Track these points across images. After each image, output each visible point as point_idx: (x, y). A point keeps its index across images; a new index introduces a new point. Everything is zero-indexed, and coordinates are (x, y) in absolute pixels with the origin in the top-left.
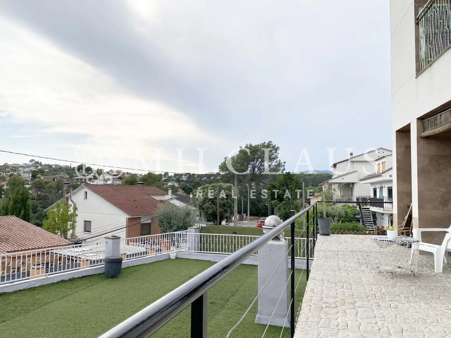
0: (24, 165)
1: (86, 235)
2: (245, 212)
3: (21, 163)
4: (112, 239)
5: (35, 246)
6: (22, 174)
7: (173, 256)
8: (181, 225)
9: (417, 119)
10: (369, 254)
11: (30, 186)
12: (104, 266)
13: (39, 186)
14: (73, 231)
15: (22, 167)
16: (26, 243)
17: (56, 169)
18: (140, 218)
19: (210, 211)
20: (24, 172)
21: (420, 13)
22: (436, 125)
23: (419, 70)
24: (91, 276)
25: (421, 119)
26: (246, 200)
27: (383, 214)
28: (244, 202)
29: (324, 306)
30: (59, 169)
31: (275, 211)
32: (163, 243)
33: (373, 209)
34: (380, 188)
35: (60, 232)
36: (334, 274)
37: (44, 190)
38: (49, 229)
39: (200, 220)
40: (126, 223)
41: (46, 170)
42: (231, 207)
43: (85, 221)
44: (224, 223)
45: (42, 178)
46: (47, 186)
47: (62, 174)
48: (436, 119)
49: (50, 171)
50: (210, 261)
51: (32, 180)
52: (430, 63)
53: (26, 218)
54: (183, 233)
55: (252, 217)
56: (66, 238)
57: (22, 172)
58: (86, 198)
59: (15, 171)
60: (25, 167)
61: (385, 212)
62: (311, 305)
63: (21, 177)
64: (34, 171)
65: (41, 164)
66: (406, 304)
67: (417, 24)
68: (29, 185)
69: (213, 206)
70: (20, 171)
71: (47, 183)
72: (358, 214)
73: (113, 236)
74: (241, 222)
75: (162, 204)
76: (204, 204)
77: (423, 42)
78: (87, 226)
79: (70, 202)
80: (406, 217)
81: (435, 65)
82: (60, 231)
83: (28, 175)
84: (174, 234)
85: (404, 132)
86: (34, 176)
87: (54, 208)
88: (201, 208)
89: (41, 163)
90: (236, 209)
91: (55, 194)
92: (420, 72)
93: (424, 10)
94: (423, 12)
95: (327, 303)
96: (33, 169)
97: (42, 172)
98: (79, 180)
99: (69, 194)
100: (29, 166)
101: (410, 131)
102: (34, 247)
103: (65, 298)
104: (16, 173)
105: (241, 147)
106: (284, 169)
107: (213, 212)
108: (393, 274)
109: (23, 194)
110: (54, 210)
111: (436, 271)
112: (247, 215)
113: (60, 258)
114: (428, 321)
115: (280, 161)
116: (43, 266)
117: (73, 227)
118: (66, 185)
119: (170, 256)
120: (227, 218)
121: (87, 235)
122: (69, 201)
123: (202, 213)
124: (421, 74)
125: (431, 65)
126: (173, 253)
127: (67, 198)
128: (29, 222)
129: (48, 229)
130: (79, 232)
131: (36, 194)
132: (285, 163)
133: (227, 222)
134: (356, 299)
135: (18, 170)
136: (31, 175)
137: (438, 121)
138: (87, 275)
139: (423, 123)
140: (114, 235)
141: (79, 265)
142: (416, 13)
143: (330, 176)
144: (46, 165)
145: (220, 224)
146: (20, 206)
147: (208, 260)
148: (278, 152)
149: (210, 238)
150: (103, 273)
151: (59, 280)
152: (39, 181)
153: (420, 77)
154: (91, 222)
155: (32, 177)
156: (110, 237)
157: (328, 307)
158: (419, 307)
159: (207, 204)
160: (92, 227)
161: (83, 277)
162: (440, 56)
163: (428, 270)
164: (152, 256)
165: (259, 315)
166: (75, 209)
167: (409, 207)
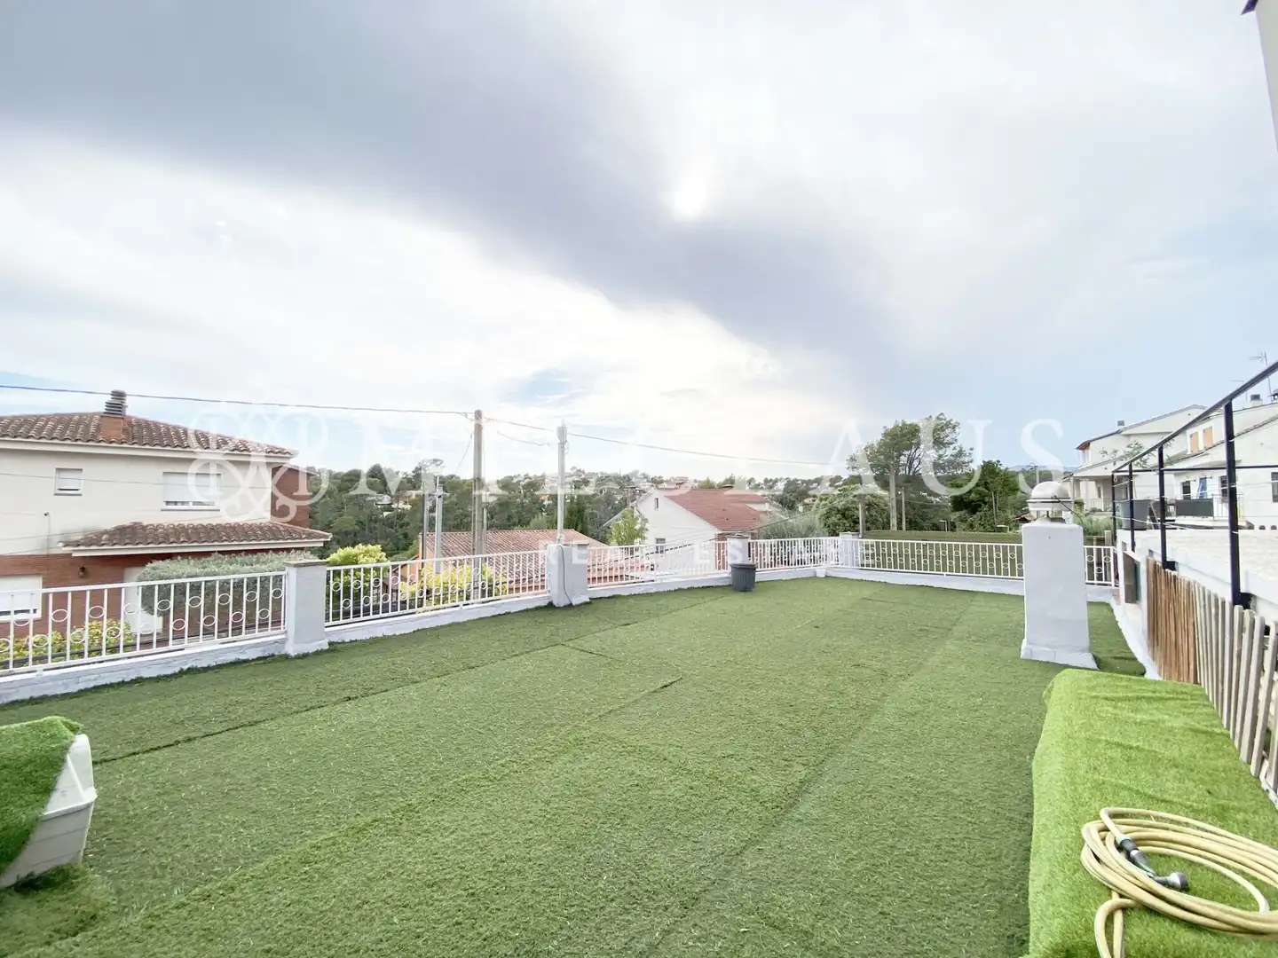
7: (820, 574)
34: (1201, 479)
43: (657, 540)
46: (595, 499)
58: (658, 508)
75: (764, 516)
79: (636, 513)
99: (635, 502)
105: (886, 427)
110: (618, 521)
119: (815, 572)
122: (633, 513)
126: (819, 569)
127: (633, 507)
146: (576, 518)
154: (664, 539)
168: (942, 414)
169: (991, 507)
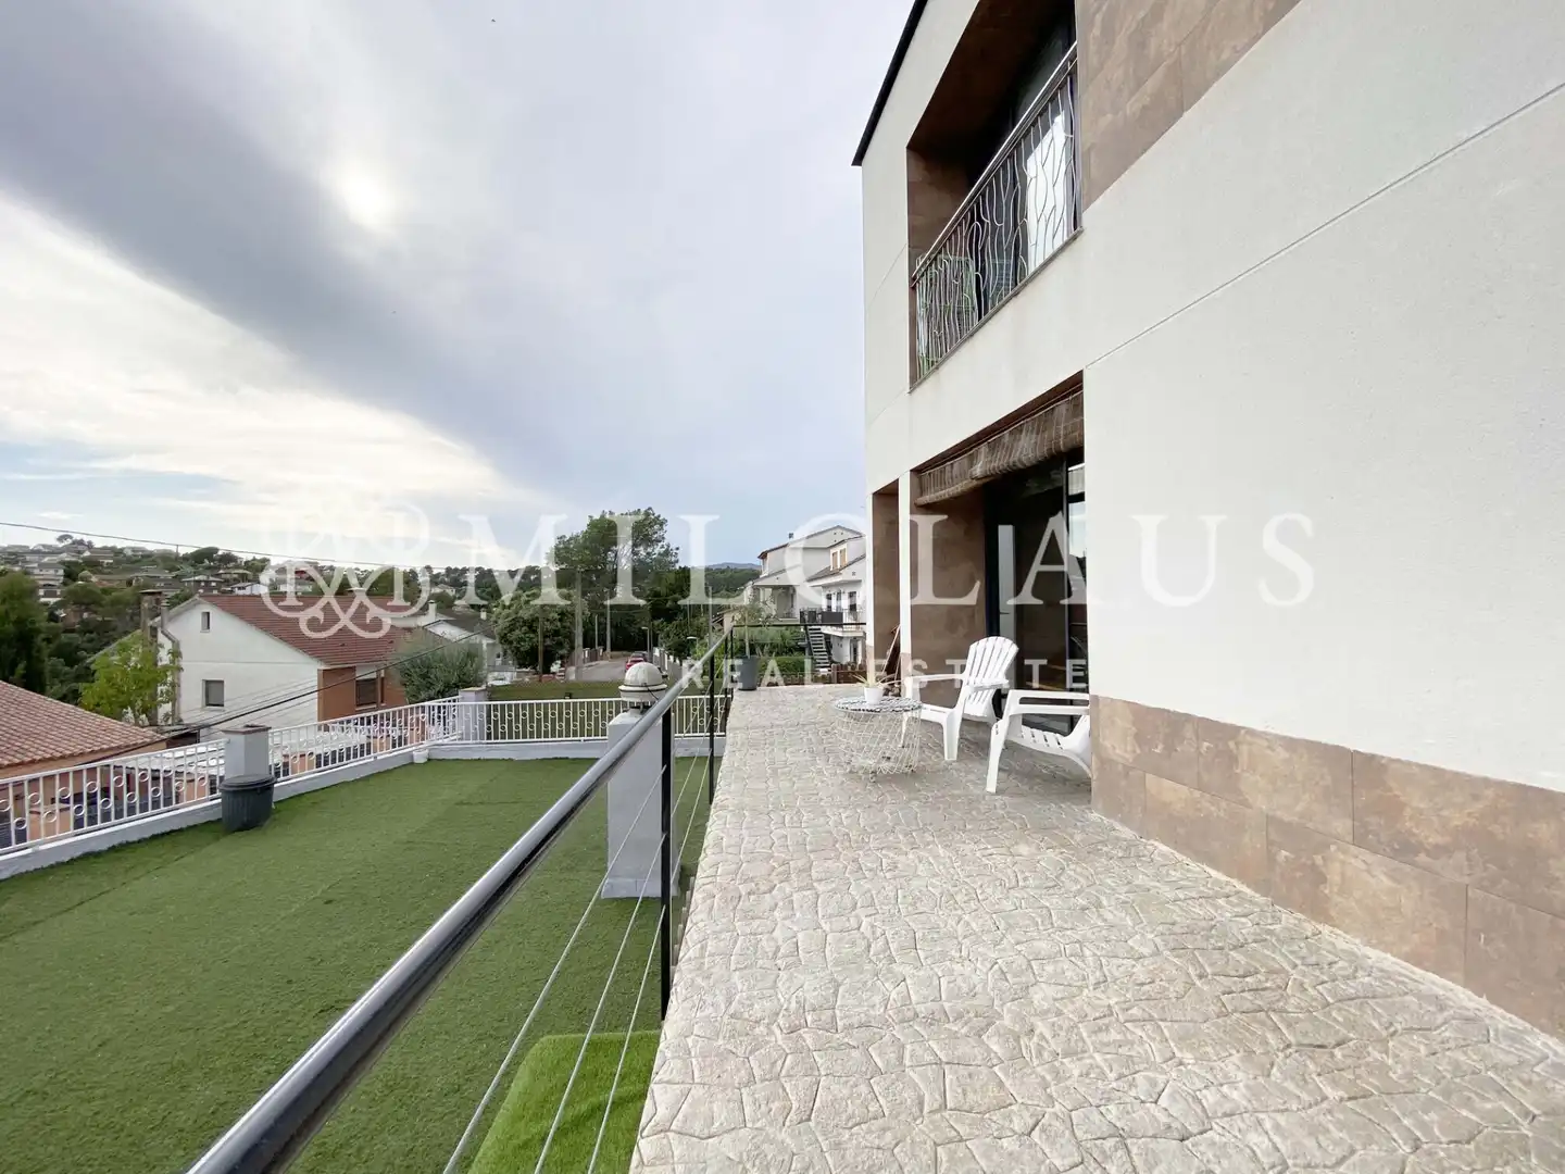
0: (41, 548)
1: (211, 715)
2: (602, 643)
3: (32, 545)
4: (244, 733)
5: (51, 751)
6: (37, 571)
7: (419, 758)
8: (454, 680)
9: (911, 471)
10: (829, 729)
11: (58, 599)
12: (220, 800)
13: (84, 600)
14: (173, 705)
15: (34, 552)
16: (26, 747)
17: (134, 558)
18: (353, 669)
19: (525, 646)
20: (42, 566)
21: (918, 268)
22: (943, 484)
23: (916, 379)
24: (181, 830)
25: (917, 472)
26: (602, 620)
27: (841, 638)
28: (599, 624)
29: (743, 889)
30: (142, 559)
31: (660, 640)
32: (418, 725)
33: (827, 630)
35: (134, 712)
36: (763, 786)
37: (100, 609)
38: (98, 705)
39: (504, 663)
40: (316, 683)
41: (106, 561)
42: (570, 637)
43: (208, 682)
44: (555, 668)
45: (94, 579)
46: (107, 598)
47: (153, 571)
48: (943, 472)
49: (118, 562)
50: (510, 759)
51: (64, 584)
52: (935, 366)
53: (34, 683)
54: (447, 704)
55: (615, 653)
56: (153, 723)
57: (36, 565)
58: (209, 628)
59: (16, 563)
60: (45, 553)
61: (846, 635)
62: (715, 891)
63: (32, 577)
64: (69, 562)
65: (90, 546)
66: (911, 856)
67: (913, 289)
68: (56, 596)
69: (532, 635)
70: (30, 562)
71: (105, 591)
72: (803, 640)
73: (248, 726)
74: (593, 663)
75: (408, 636)
76: (511, 631)
77: (922, 327)
78: (213, 692)
79: (161, 638)
80: (889, 652)
81: (946, 369)
82: (133, 708)
83: (52, 572)
84: (423, 707)
85: (886, 497)
86: (71, 574)
87: (113, 654)
88: (504, 639)
89: (90, 543)
90: (579, 641)
91: (132, 618)
92: (919, 381)
93: (925, 262)
94: (922, 266)
95: (752, 880)
96: (65, 557)
97: (93, 565)
98: (203, 584)
99: (159, 618)
100: (54, 551)
101: (897, 495)
102: (49, 756)
103: (86, 904)
104: (17, 569)
105: (590, 517)
106: (677, 561)
107: (532, 648)
108: (877, 777)
109: (20, 622)
110: (113, 658)
111: (946, 758)
112: (605, 650)
113: (129, 778)
114: (958, 898)
115: (669, 546)
116: (66, 806)
117: (173, 698)
118: (147, 598)
119: (412, 756)
120: (561, 657)
121: (217, 714)
122: (160, 636)
123: (509, 652)
124: (920, 384)
125: (937, 368)
126: (419, 750)
127: (154, 630)
128: (42, 692)
129: (95, 708)
130: (192, 708)
131: (78, 620)
132: (677, 549)
133: (562, 666)
134: (812, 856)
135: (25, 562)
136: (61, 572)
137: (948, 475)
138: (168, 829)
139: (920, 478)
140: (249, 724)
141: (177, 797)
142: (911, 268)
143: (754, 574)
144: (105, 548)
145: (547, 670)
146: (12, 651)
147: (506, 758)
148: (665, 528)
149: (510, 710)
150: (219, 820)
151: (79, 853)
152: (82, 587)
153: (918, 391)
154: (222, 682)
155: (65, 576)
156: (240, 728)
157: (754, 893)
158: (936, 857)
159: (517, 632)
160: (227, 695)
161: (155, 837)
162: (953, 352)
163: (933, 757)
164: (385, 755)
165: (611, 881)
166: (176, 654)
167: (893, 633)
168: (650, 509)
169: (685, 616)
